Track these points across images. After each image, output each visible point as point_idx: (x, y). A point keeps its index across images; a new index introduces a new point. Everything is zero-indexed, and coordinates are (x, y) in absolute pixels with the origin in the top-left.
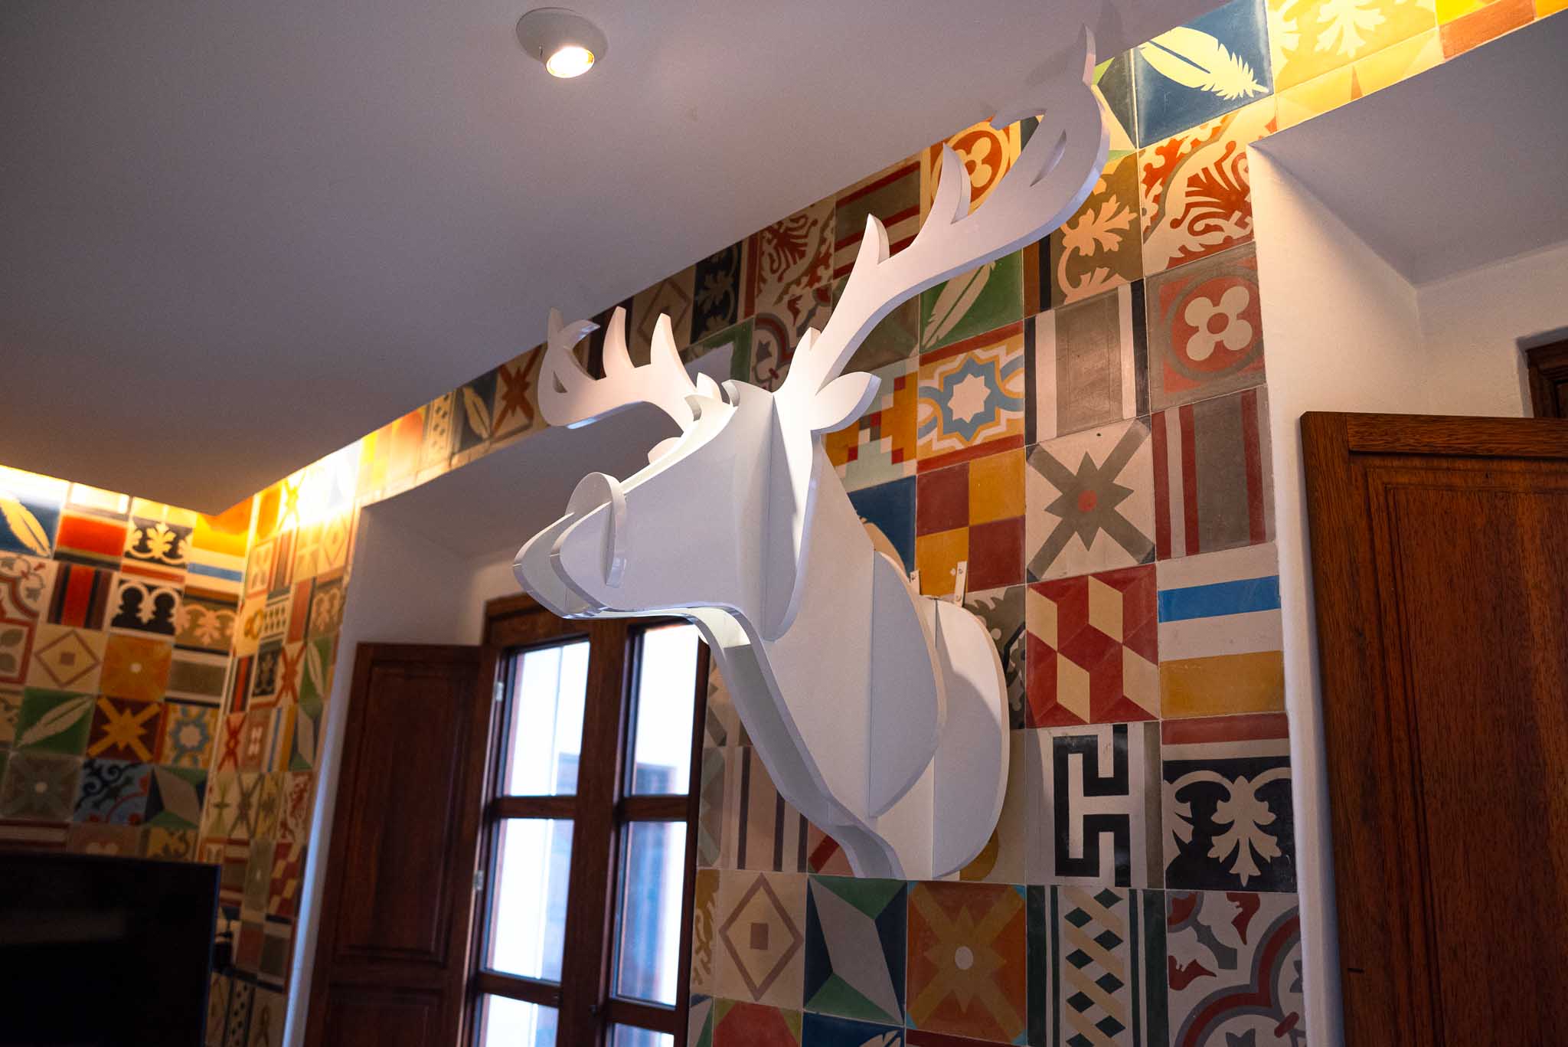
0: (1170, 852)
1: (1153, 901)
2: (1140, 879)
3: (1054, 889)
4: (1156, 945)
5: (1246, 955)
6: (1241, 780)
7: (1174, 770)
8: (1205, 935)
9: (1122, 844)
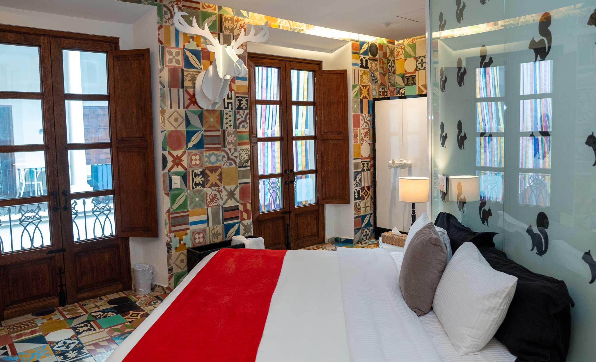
0: (237, 106)
1: (235, 112)
2: (234, 109)
3: (224, 111)
4: (235, 116)
5: (244, 117)
6: (244, 99)
7: (237, 97)
8: (240, 115)
9: (232, 105)
